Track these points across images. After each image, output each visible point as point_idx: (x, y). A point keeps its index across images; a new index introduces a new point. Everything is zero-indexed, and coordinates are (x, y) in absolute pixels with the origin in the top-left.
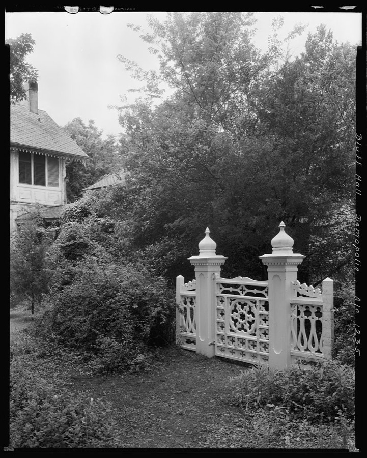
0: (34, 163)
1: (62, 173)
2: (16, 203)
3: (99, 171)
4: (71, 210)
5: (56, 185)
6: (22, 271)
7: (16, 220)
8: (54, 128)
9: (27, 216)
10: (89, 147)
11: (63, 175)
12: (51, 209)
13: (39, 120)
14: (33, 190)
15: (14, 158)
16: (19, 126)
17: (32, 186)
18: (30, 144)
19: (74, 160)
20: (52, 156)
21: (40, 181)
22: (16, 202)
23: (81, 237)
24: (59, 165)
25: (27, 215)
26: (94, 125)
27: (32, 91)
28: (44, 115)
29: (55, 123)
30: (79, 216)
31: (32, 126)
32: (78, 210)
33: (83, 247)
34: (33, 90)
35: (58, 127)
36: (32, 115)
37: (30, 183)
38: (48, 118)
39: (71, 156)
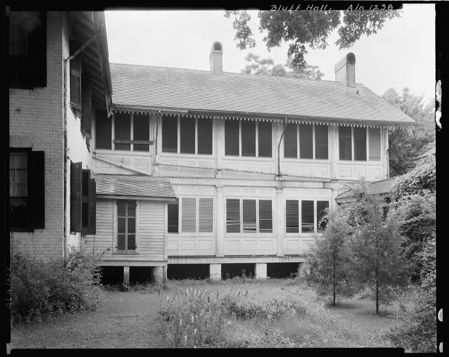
0: (355, 138)
1: (385, 145)
2: (336, 182)
3: (421, 140)
4: (406, 182)
5: (378, 158)
6: (367, 255)
7: (336, 199)
8: (373, 98)
9: (351, 194)
10: (411, 114)
11: (385, 147)
12: (374, 185)
13: (358, 93)
14: (353, 167)
15: (334, 135)
16: (337, 101)
17: (353, 162)
18: (351, 117)
19: (399, 128)
20: (374, 127)
21: (361, 156)
22: (336, 180)
23: (427, 212)
24: (381, 137)
25: (350, 192)
26: (410, 93)
27: (349, 65)
28: (362, 88)
29: (373, 94)
30: (415, 188)
31: (351, 100)
32: (414, 181)
33: (429, 225)
34: (351, 63)
35: (377, 96)
36: (350, 89)
37: (350, 159)
38: (366, 89)
39: (396, 124)
